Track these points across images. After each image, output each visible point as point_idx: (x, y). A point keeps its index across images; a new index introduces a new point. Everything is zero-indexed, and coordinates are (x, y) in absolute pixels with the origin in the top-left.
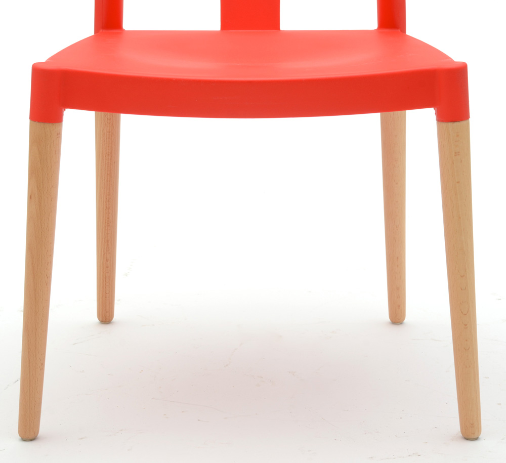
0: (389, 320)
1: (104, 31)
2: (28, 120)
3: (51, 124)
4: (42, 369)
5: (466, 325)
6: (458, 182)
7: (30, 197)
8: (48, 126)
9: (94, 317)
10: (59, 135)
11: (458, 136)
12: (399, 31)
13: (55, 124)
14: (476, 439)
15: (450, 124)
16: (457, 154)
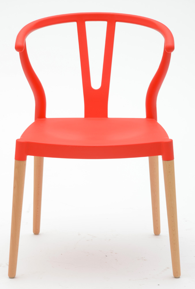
0: (154, 234)
1: (39, 119)
2: (14, 160)
3: (22, 161)
4: (17, 251)
5: (174, 235)
6: (170, 182)
7: (14, 187)
8: (22, 162)
9: (32, 232)
10: (25, 165)
11: (170, 166)
12: (154, 119)
13: (24, 161)
14: (179, 278)
15: (167, 161)
16: (169, 172)
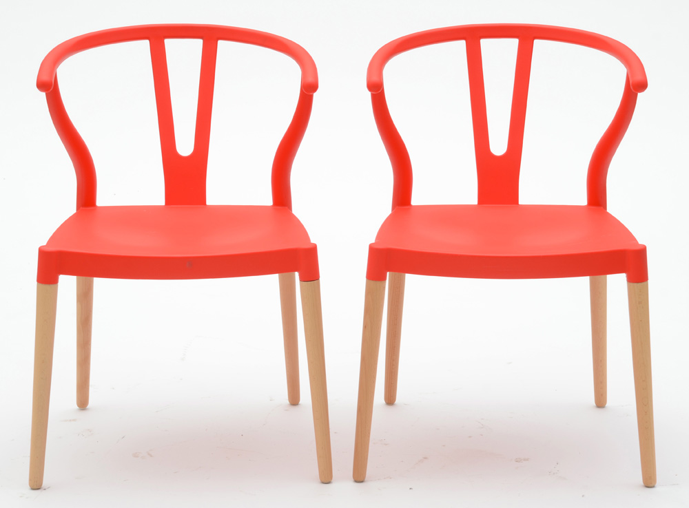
0: (595, 405)
5: (646, 413)
6: (641, 321)
11: (641, 292)
16: (640, 303)
